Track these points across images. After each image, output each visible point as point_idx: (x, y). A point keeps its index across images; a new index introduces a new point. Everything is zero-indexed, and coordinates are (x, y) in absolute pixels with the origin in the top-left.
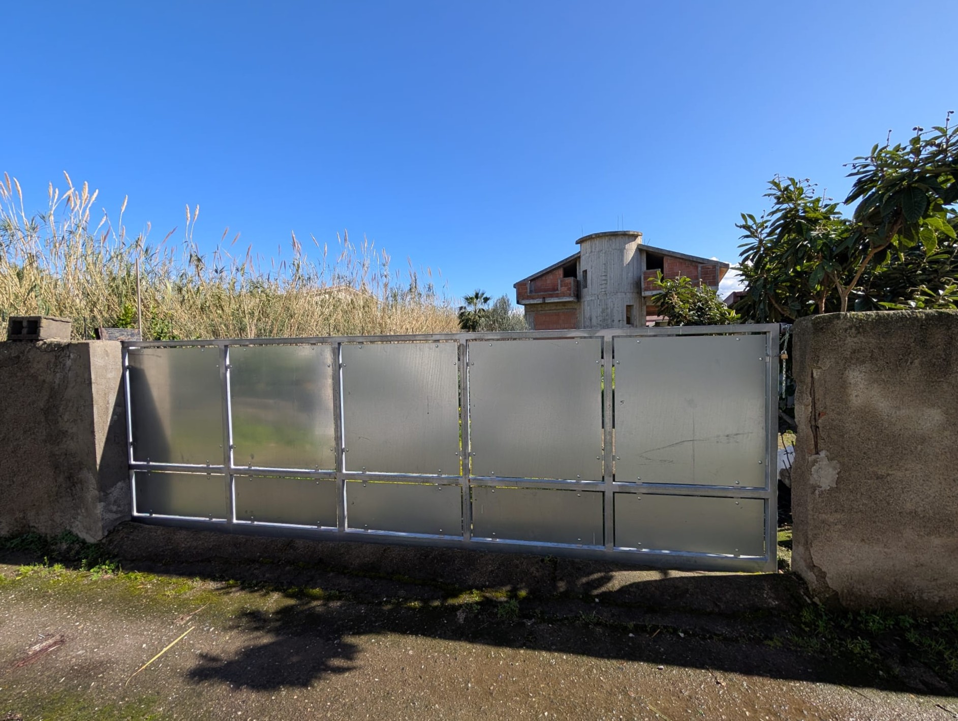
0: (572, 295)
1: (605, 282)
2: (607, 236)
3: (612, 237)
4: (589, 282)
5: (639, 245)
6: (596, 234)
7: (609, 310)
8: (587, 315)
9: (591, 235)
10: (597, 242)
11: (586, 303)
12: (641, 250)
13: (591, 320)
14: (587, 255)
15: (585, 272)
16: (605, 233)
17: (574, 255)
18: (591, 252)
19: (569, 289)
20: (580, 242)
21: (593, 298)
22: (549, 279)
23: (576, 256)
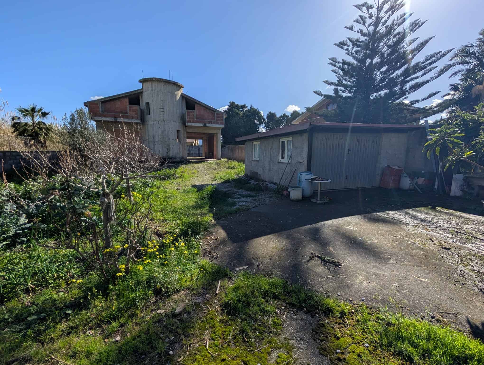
0: (139, 118)
1: (163, 113)
2: (164, 82)
3: (167, 84)
4: (151, 111)
5: (182, 94)
6: (156, 78)
7: (166, 132)
8: (151, 134)
9: (152, 78)
10: (156, 84)
11: (149, 125)
12: (183, 96)
13: (154, 137)
14: (149, 92)
15: (148, 104)
16: (162, 79)
17: (138, 90)
18: (152, 90)
19: (137, 114)
20: (143, 81)
21: (155, 123)
22: (118, 104)
23: (139, 91)
